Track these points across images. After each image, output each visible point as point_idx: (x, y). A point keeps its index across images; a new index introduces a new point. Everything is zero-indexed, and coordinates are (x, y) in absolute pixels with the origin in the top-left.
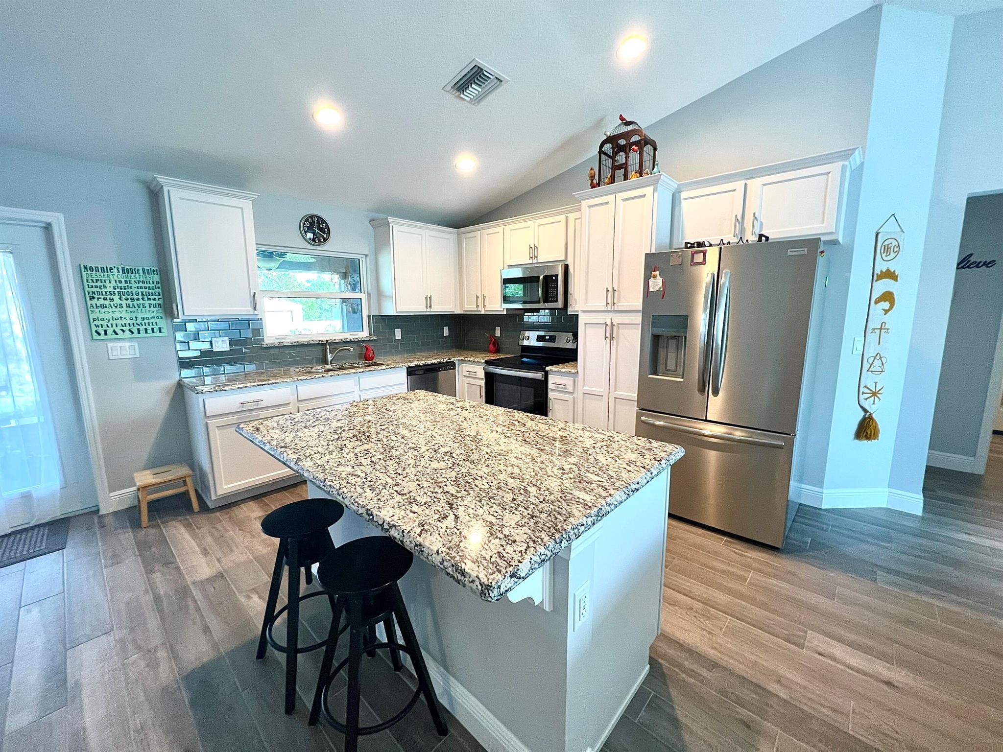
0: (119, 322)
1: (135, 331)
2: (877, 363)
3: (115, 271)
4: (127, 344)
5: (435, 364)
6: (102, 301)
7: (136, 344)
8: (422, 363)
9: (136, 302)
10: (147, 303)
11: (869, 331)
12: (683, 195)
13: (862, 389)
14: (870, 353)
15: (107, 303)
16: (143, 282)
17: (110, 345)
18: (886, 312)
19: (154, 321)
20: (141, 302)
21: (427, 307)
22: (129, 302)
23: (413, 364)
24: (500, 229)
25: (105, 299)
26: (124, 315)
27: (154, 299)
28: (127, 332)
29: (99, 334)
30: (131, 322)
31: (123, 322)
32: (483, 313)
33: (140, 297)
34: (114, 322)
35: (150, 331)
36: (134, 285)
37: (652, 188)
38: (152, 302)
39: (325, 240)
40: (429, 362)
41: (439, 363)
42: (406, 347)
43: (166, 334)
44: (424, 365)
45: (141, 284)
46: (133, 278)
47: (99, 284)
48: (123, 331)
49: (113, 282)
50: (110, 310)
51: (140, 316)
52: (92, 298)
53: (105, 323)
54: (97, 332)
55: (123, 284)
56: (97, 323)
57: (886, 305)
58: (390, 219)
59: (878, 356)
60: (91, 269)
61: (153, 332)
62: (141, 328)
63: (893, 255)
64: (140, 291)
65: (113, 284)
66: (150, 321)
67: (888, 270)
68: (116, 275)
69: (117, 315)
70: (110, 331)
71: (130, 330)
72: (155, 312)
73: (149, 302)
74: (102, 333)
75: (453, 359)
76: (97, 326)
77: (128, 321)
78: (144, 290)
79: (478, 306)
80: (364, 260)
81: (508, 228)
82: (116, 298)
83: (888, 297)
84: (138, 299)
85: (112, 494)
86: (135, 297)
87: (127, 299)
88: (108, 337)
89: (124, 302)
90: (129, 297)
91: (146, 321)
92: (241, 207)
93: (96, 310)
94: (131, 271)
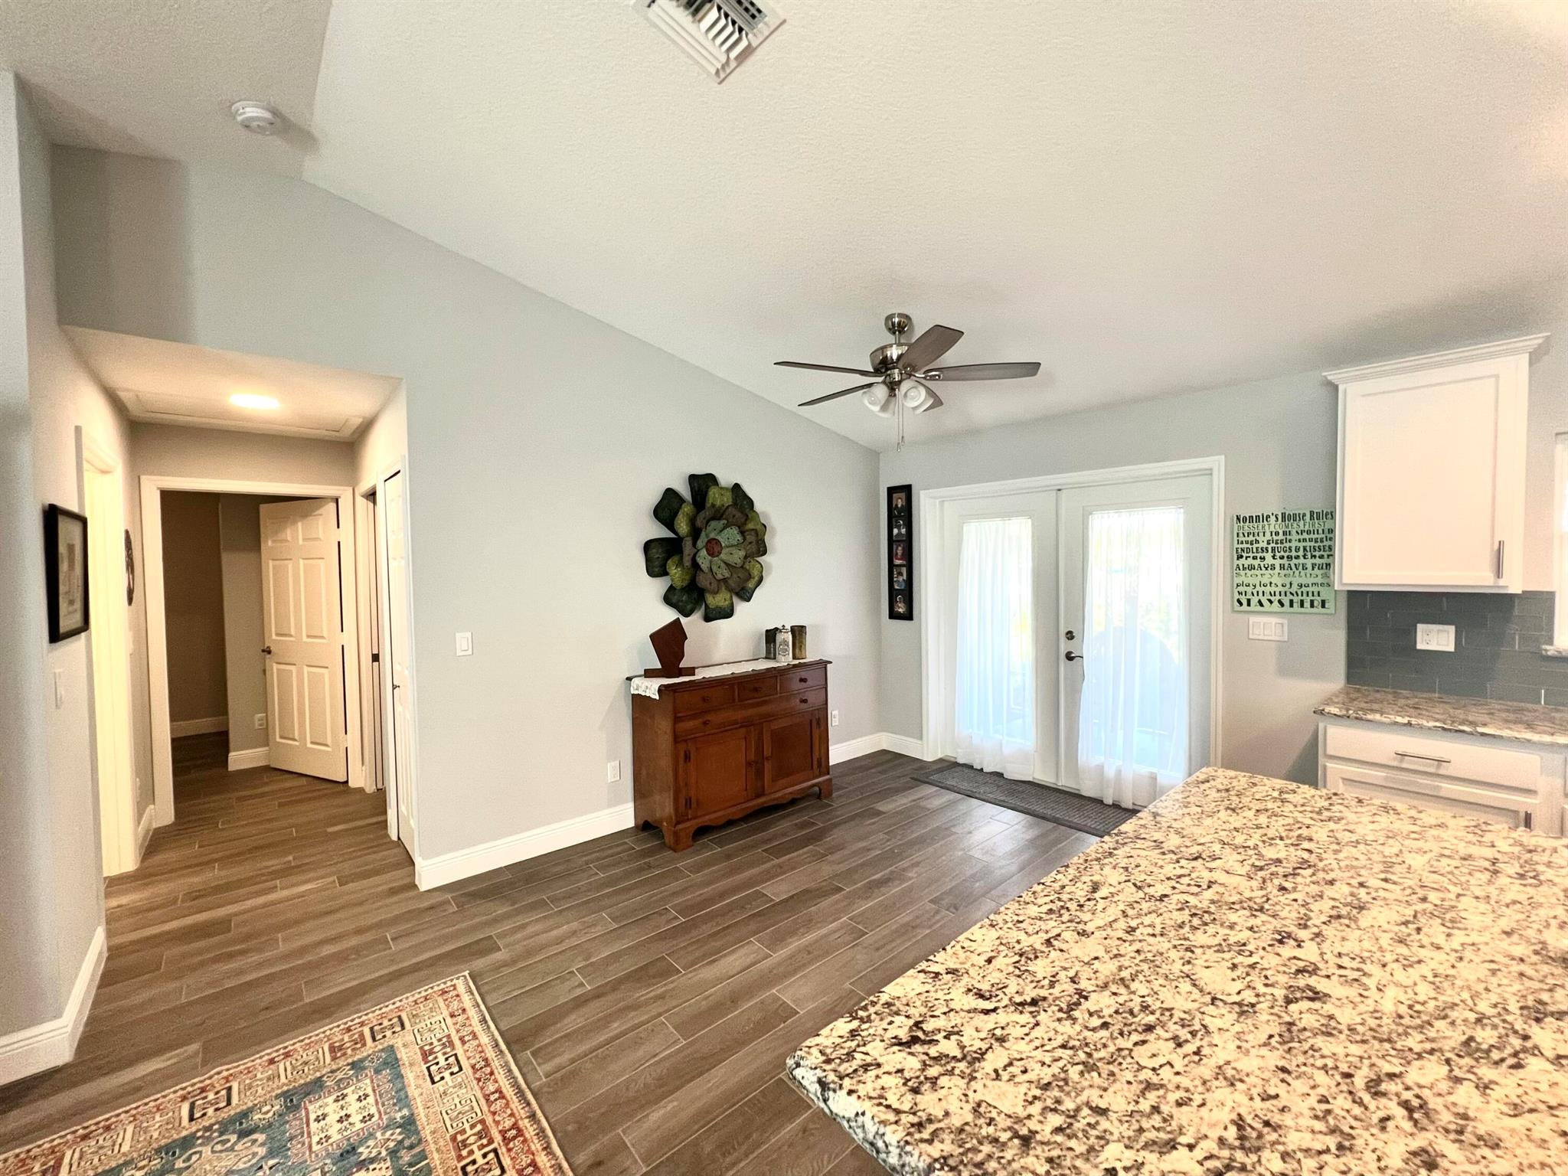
0: (1268, 589)
1: (1287, 603)
3: (1273, 518)
4: (1273, 620)
6: (1250, 561)
7: (1285, 621)
9: (1294, 561)
10: (1309, 562)
15: (1256, 563)
16: (1308, 532)
17: (1253, 619)
19: (1315, 589)
20: (1302, 560)
22: (1285, 561)
25: (1255, 558)
26: (1275, 580)
27: (1321, 557)
28: (1276, 603)
29: (1241, 604)
30: (1283, 590)
31: (1273, 589)
33: (1301, 553)
34: (1261, 589)
35: (1307, 604)
36: (1295, 537)
38: (1318, 561)
43: (1328, 611)
45: (1305, 536)
46: (1294, 527)
47: (1251, 538)
49: (1268, 534)
50: (1259, 572)
51: (1296, 581)
52: (1240, 557)
53: (1249, 590)
54: (1239, 602)
55: (1281, 537)
56: (1241, 589)
60: (1245, 519)
61: (1312, 606)
62: (1296, 599)
64: (1301, 545)
65: (1268, 537)
66: (1310, 589)
68: (1273, 525)
69: (1265, 580)
70: (1254, 601)
71: (1280, 602)
72: (1319, 576)
73: (1314, 561)
74: (1245, 602)
76: (1240, 593)
77: (1280, 588)
78: (1308, 544)
82: (1268, 556)
84: (1297, 557)
86: (1294, 554)
87: (1282, 558)
88: (1251, 608)
89: (1277, 562)
90: (1286, 555)
91: (1304, 589)
92: (1497, 377)
93: (1242, 573)
94: (1294, 517)
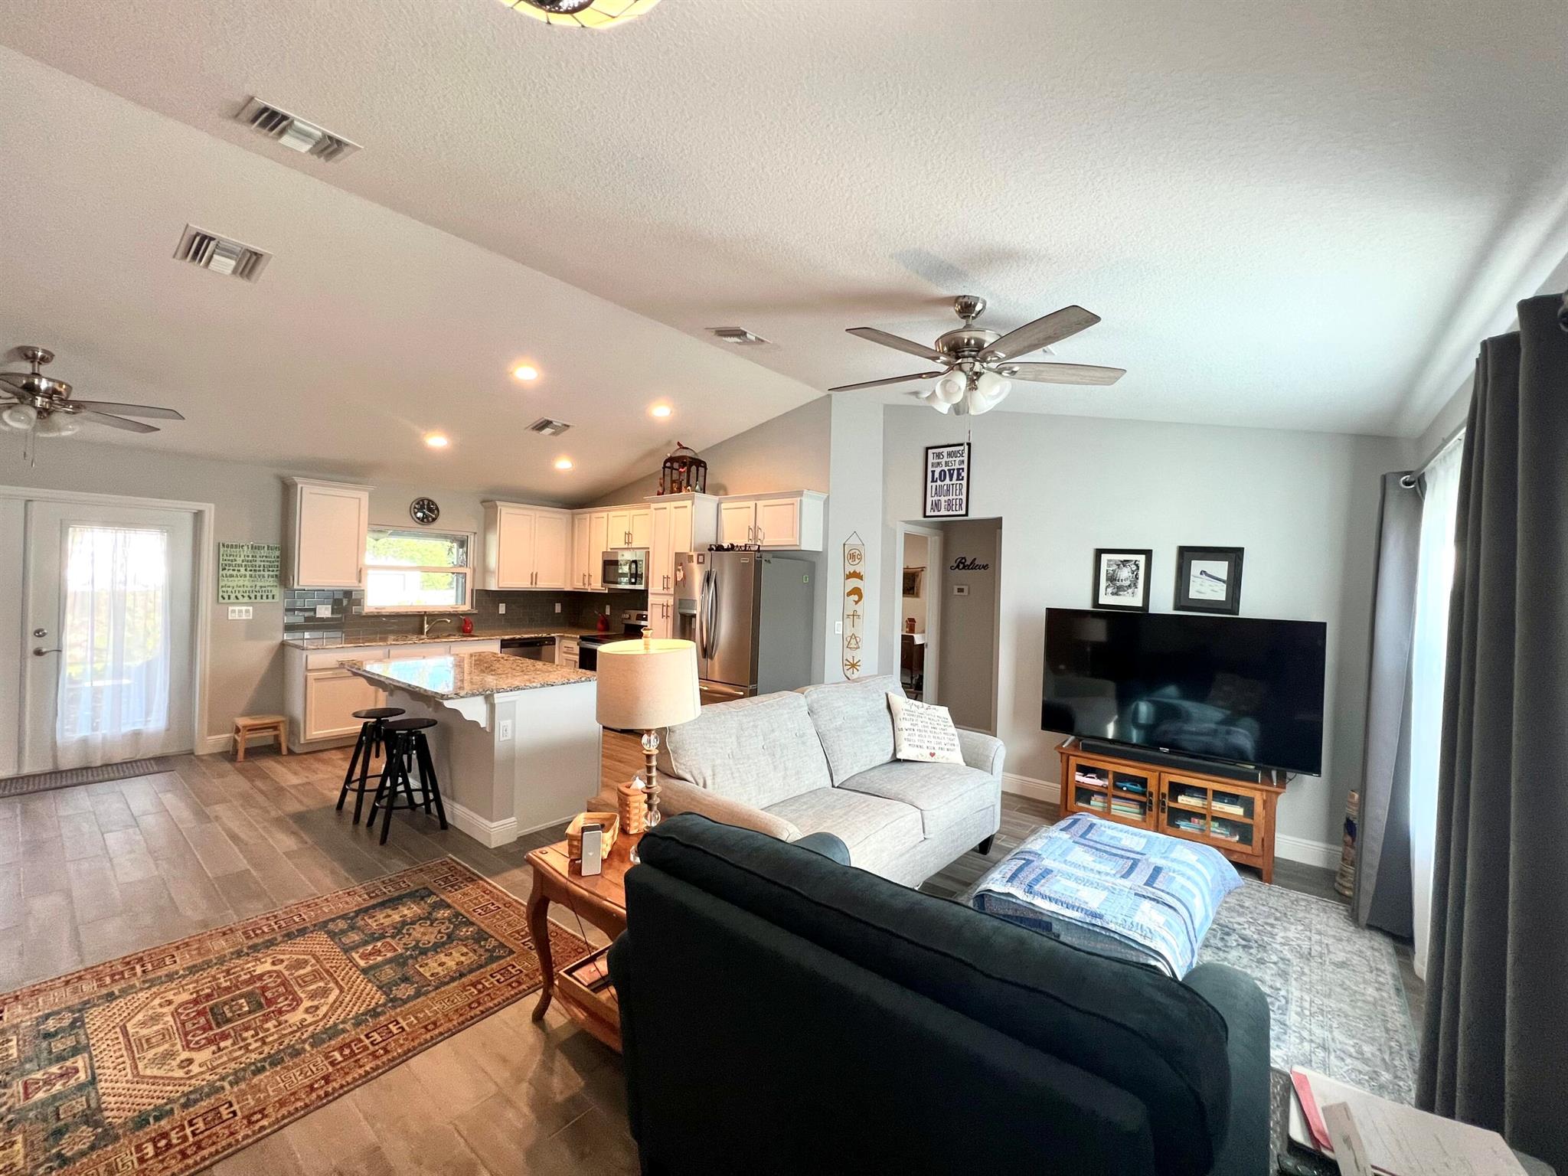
0: (241, 589)
1: (253, 597)
2: (853, 641)
3: (245, 548)
4: (243, 608)
5: (532, 638)
6: (231, 572)
7: (251, 608)
8: (518, 637)
9: (258, 573)
10: (266, 573)
11: (845, 616)
12: (723, 506)
13: (845, 662)
14: (848, 633)
15: (235, 573)
16: (267, 557)
17: (230, 608)
18: (856, 602)
19: (269, 589)
20: (262, 573)
21: (532, 584)
22: (252, 573)
23: (506, 637)
24: (604, 514)
25: (234, 570)
26: (246, 583)
27: (273, 571)
28: (246, 598)
29: (224, 599)
30: (251, 589)
31: (246, 589)
32: (589, 591)
33: (262, 569)
34: (237, 589)
35: (264, 597)
36: (258, 559)
37: (690, 502)
38: (271, 573)
39: (434, 520)
40: (526, 636)
41: (536, 638)
42: (509, 621)
43: (279, 601)
44: (520, 639)
45: (264, 559)
46: (258, 553)
47: (231, 558)
48: (243, 596)
49: (242, 556)
50: (236, 579)
51: (259, 584)
52: (224, 569)
53: (230, 589)
54: (222, 597)
55: (250, 558)
56: (224, 589)
57: (856, 598)
58: (497, 503)
59: (854, 636)
60: (228, 546)
61: (267, 598)
62: (259, 595)
63: (857, 561)
64: (262, 563)
65: (242, 558)
66: (267, 589)
67: (855, 572)
68: (246, 551)
69: (241, 583)
70: (233, 596)
71: (249, 596)
72: (271, 582)
73: (269, 573)
74: (226, 597)
75: (553, 635)
76: (223, 592)
77: (249, 589)
78: (266, 563)
79: (584, 584)
80: (472, 537)
81: (609, 514)
82: (242, 569)
83: (857, 591)
84: (260, 571)
85: (209, 738)
86: (258, 569)
87: (251, 571)
88: (231, 601)
89: (248, 573)
90: (253, 569)
91: (263, 589)
92: (360, 499)
93: (225, 579)
94: (259, 548)
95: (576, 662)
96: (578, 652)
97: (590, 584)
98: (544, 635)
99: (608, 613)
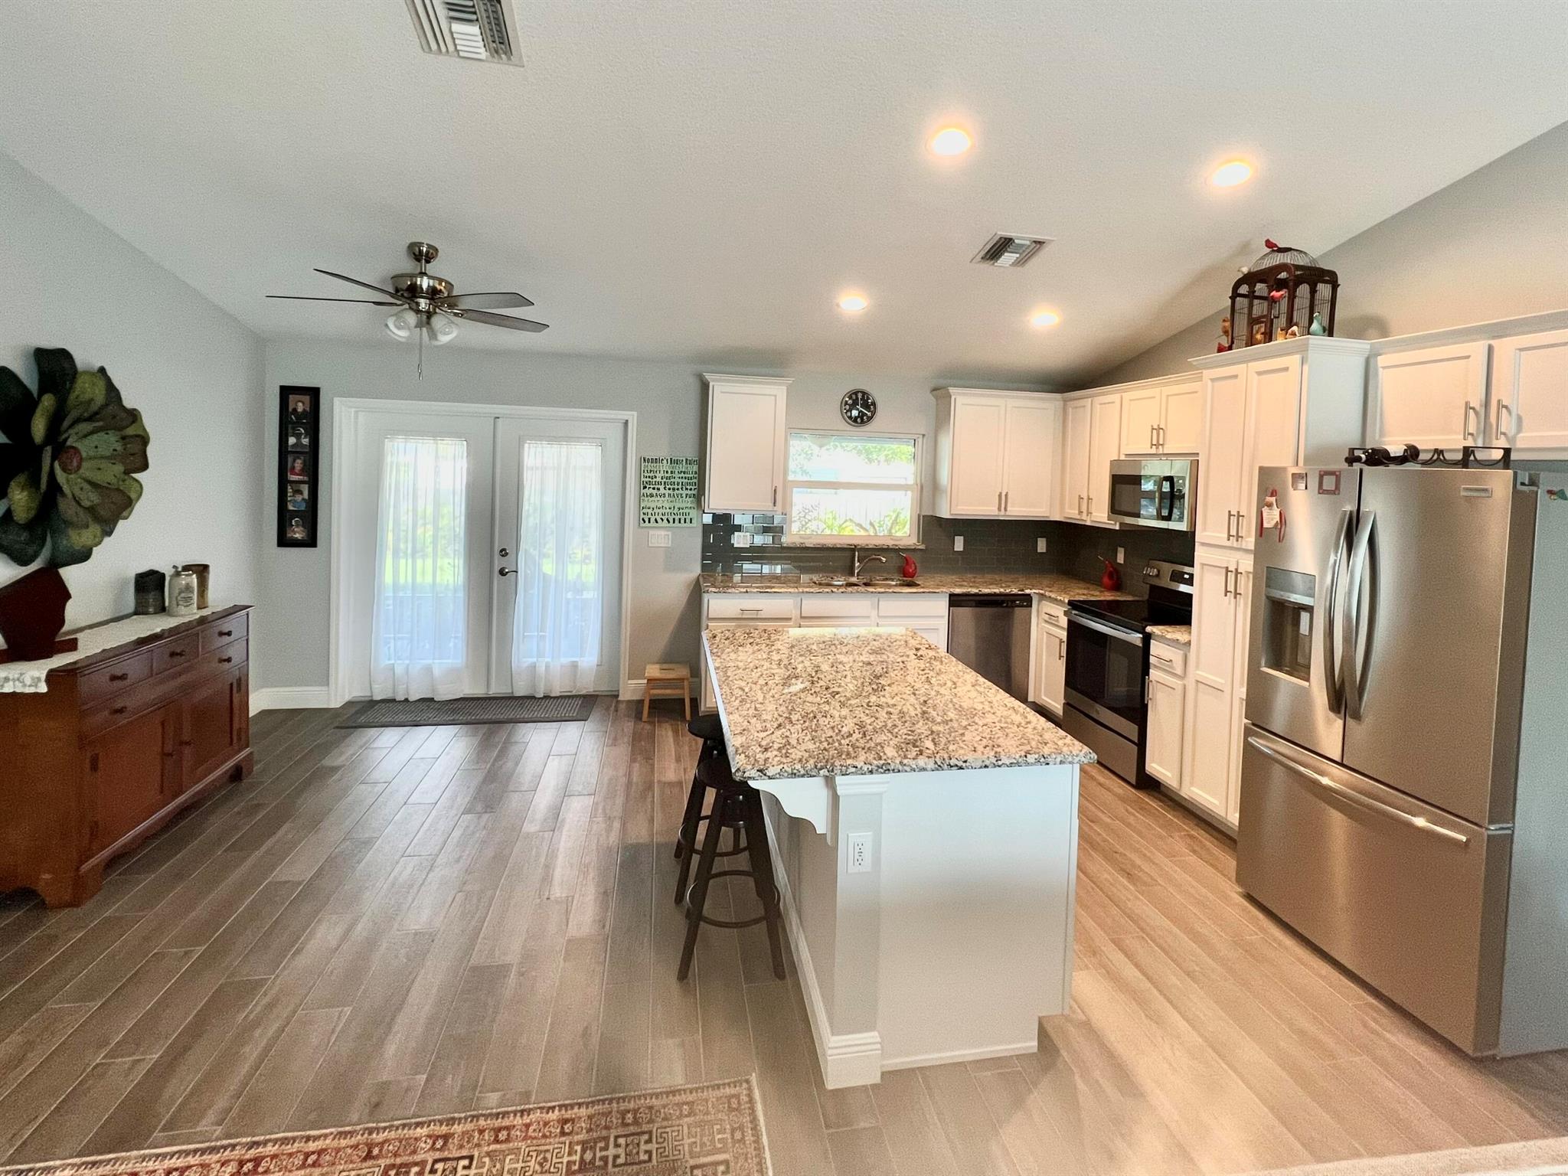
0: (661, 511)
1: (671, 521)
3: (665, 461)
4: (663, 533)
5: (995, 594)
6: (651, 491)
7: (670, 533)
8: (974, 591)
9: (676, 492)
10: (684, 492)
12: (1382, 361)
15: (654, 492)
16: (684, 473)
17: (651, 532)
19: (687, 511)
20: (680, 491)
21: (999, 509)
22: (671, 492)
23: (958, 591)
24: (1116, 397)
25: (654, 489)
26: (665, 504)
27: (691, 489)
28: (665, 521)
29: (645, 522)
30: (670, 512)
31: (664, 511)
32: (1088, 523)
33: (680, 487)
34: (656, 510)
35: (682, 521)
36: (676, 475)
37: (1297, 358)
38: (689, 492)
39: (870, 418)
40: (986, 591)
41: (1001, 595)
42: (967, 564)
43: (695, 525)
44: (976, 595)
45: (682, 475)
46: (678, 468)
47: (652, 474)
48: (662, 520)
49: (661, 471)
50: (656, 499)
51: (677, 505)
52: (645, 488)
53: (650, 511)
54: (643, 519)
55: (669, 475)
56: (645, 511)
58: (952, 390)
60: (648, 460)
61: (685, 522)
62: (677, 518)
64: (680, 481)
65: (662, 474)
66: (684, 511)
68: (665, 466)
69: (660, 504)
70: (653, 520)
71: (668, 520)
72: (689, 502)
73: (687, 492)
74: (647, 521)
75: (1028, 591)
76: (644, 514)
77: (668, 510)
78: (684, 480)
79: (1081, 512)
80: (920, 440)
81: (1127, 396)
82: (662, 487)
84: (678, 489)
85: (630, 681)
86: (676, 487)
87: (669, 489)
88: (651, 524)
89: (667, 492)
90: (672, 487)
91: (681, 511)
92: (776, 395)
93: (646, 499)
94: (677, 462)
95: (1061, 641)
96: (1065, 626)
97: (1089, 513)
98: (1015, 591)
99: (1121, 559)
